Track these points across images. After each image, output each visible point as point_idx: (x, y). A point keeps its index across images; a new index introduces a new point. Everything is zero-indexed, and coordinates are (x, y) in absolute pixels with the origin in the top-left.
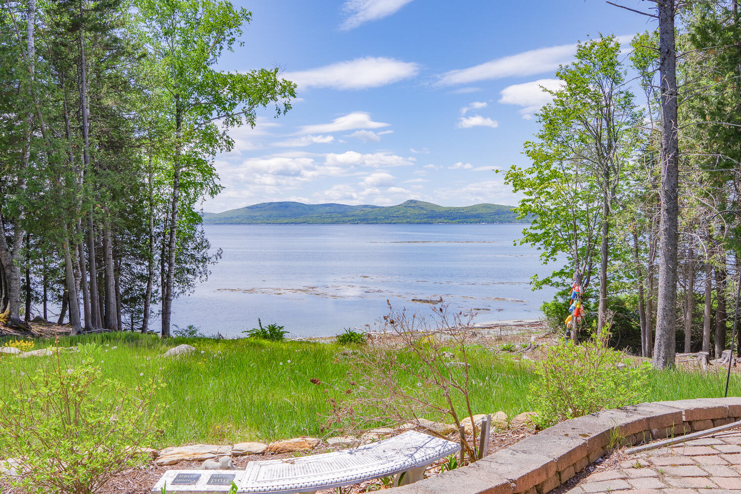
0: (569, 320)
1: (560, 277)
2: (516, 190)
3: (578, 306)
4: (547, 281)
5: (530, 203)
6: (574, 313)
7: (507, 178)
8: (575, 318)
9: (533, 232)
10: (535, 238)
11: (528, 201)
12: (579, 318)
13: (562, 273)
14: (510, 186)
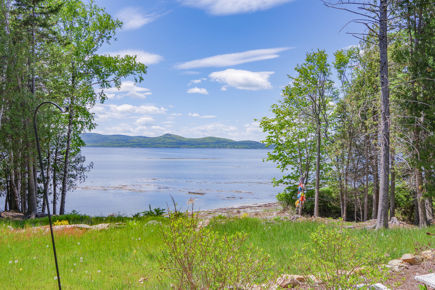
0: (297, 203)
1: (287, 179)
2: (265, 131)
3: (302, 195)
4: (281, 181)
5: (273, 138)
6: (300, 199)
7: (261, 124)
8: (301, 202)
9: (274, 154)
10: (275, 158)
11: (272, 137)
12: (303, 202)
13: (289, 177)
14: (262, 129)
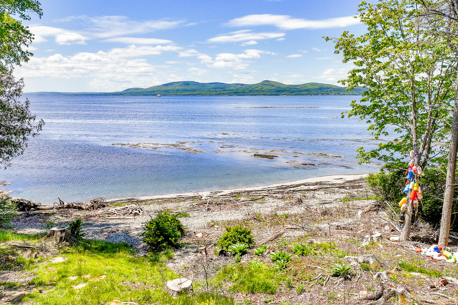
0: (404, 202)
1: (387, 150)
2: (347, 60)
3: (415, 189)
5: (361, 74)
6: (410, 195)
7: (336, 47)
8: (411, 201)
9: (363, 104)
10: (364, 111)
11: (359, 71)
12: (416, 202)
14: (341, 55)
